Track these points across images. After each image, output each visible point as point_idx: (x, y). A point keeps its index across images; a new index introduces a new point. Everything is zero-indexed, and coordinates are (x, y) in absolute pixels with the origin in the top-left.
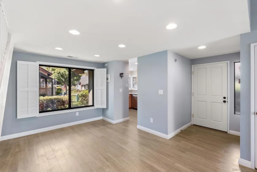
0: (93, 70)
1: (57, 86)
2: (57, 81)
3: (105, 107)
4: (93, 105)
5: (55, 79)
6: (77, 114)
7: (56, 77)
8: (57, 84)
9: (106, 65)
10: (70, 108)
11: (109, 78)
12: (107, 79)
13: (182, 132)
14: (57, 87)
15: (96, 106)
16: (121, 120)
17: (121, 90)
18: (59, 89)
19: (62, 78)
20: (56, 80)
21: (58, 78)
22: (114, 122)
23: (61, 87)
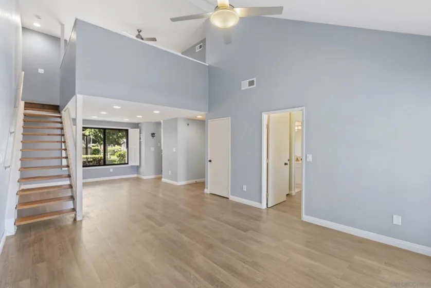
0: (127, 130)
1: (93, 146)
2: (93, 139)
3: (138, 165)
4: (128, 164)
5: (89, 135)
6: (111, 170)
7: (91, 133)
8: (93, 143)
9: (140, 125)
10: (105, 164)
11: (141, 138)
12: (140, 138)
13: (196, 183)
14: (93, 148)
15: (130, 164)
16: (153, 177)
17: (153, 149)
18: (96, 149)
19: (100, 134)
20: (91, 137)
21: (94, 133)
22: (145, 178)
23: (99, 148)
